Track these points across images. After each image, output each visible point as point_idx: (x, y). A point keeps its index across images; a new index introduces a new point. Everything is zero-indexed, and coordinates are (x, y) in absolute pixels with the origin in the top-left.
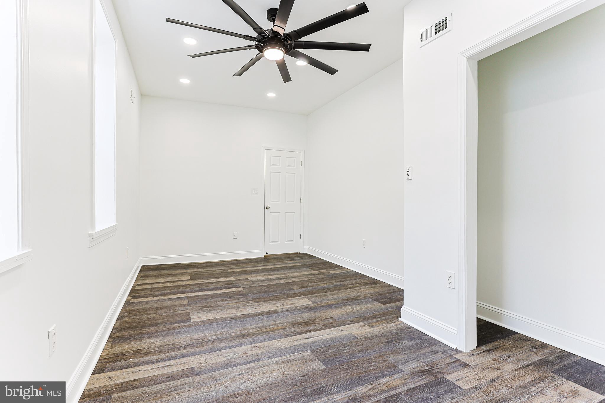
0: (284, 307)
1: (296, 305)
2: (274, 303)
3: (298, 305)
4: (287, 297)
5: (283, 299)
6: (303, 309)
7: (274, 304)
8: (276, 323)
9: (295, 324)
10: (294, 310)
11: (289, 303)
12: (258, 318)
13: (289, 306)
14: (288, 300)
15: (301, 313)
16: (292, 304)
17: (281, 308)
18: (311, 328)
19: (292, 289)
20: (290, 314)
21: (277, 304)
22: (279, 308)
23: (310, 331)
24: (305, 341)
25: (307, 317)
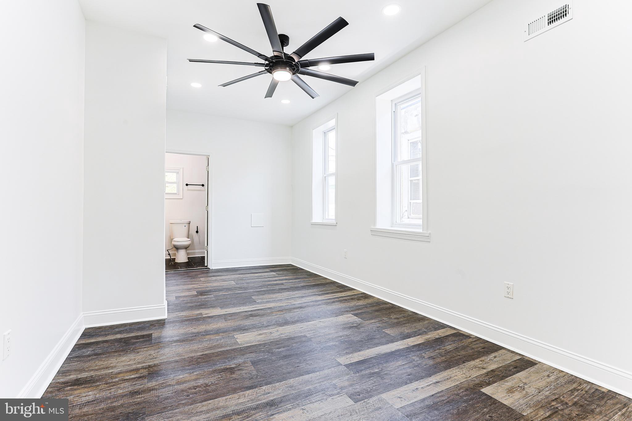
0: (270, 331)
1: (256, 333)
2: (282, 336)
3: (253, 333)
4: (265, 345)
5: (271, 342)
6: (250, 328)
7: (282, 334)
8: (278, 316)
9: (262, 315)
10: (260, 327)
11: (263, 336)
12: (295, 318)
13: (265, 331)
14: (264, 341)
15: (252, 325)
16: (260, 334)
17: (273, 329)
18: (250, 313)
19: (254, 363)
20: (265, 323)
21: (278, 334)
22: (276, 329)
23: (251, 311)
24: (257, 306)
25: (249, 321)
